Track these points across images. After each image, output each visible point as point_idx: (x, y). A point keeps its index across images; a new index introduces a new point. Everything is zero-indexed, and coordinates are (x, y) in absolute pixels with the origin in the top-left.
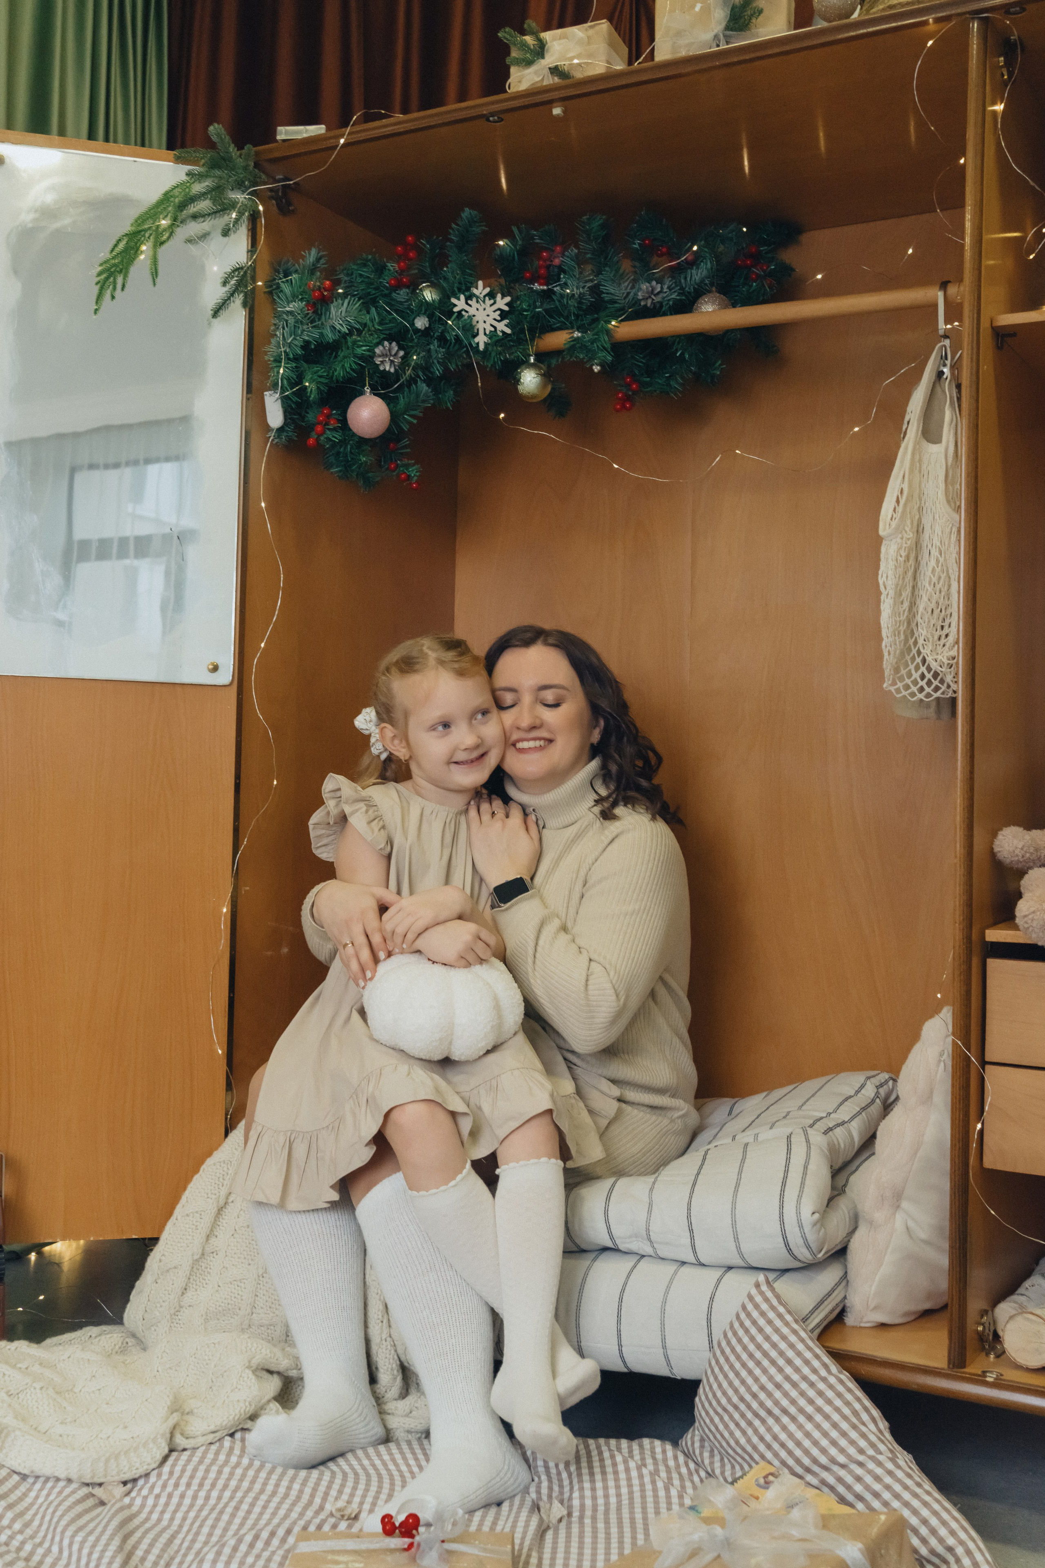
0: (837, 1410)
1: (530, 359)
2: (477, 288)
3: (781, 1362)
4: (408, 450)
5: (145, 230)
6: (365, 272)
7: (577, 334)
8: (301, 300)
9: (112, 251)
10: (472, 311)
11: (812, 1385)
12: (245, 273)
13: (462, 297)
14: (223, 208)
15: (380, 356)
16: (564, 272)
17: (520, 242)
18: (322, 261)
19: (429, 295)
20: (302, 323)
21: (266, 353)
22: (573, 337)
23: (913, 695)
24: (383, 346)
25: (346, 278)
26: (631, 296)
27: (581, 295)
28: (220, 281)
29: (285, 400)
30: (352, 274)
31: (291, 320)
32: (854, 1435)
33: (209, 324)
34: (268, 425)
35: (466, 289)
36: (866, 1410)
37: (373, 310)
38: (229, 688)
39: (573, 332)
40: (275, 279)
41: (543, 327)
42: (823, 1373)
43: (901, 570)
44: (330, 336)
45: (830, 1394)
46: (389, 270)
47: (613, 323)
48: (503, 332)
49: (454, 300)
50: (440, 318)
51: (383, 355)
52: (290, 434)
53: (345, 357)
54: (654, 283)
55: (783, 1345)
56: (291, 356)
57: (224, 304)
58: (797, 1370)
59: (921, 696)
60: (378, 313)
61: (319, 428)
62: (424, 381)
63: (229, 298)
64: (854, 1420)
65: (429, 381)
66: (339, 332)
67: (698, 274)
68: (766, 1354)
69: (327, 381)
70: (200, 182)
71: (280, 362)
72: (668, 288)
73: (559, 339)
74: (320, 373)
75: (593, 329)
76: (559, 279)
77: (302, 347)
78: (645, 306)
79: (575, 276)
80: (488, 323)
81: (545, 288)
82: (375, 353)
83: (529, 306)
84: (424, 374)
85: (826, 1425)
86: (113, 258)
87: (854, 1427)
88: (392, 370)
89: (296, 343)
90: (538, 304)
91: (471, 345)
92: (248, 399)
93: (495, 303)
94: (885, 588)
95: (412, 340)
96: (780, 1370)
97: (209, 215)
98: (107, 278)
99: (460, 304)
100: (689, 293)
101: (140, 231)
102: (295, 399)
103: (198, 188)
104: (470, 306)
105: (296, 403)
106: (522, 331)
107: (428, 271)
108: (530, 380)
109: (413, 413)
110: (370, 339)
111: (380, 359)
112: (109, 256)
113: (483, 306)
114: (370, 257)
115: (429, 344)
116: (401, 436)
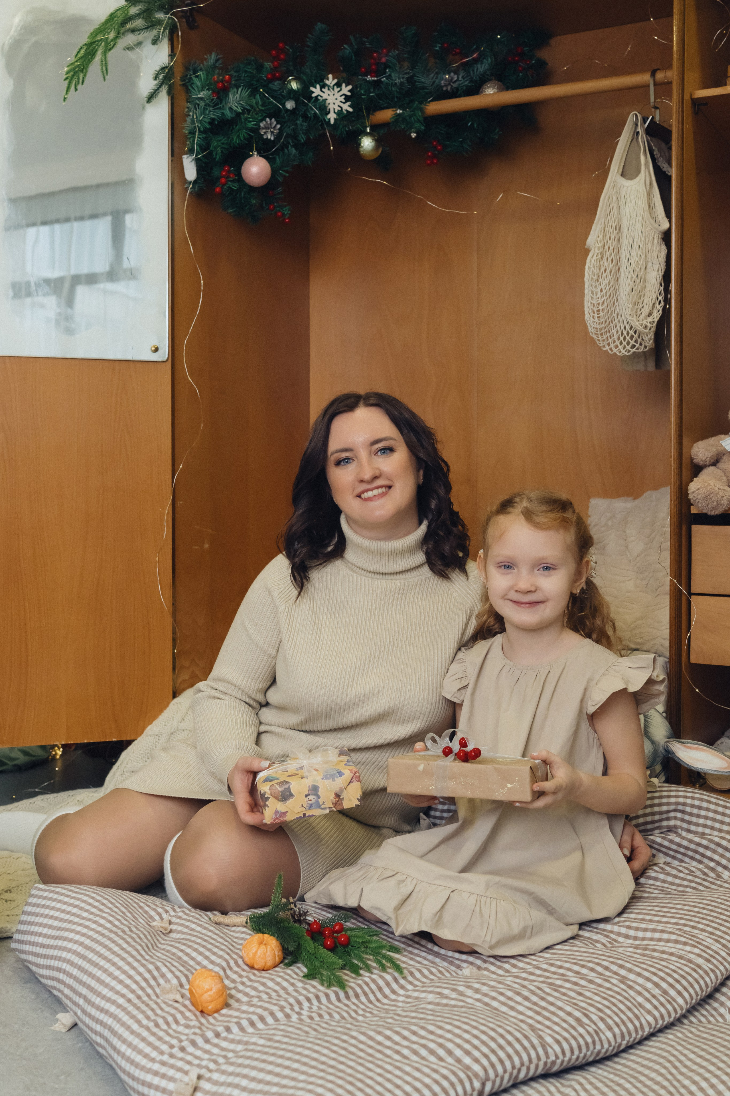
1: (366, 130)
2: (328, 79)
4: (282, 196)
5: (99, 41)
6: (249, 69)
7: (399, 111)
8: (208, 89)
9: (76, 56)
10: (325, 96)
12: (169, 70)
13: (318, 86)
14: (152, 24)
15: (263, 128)
16: (389, 67)
17: (356, 47)
18: (220, 62)
19: (294, 85)
20: (209, 106)
21: (183, 128)
22: (396, 113)
24: (265, 121)
25: (235, 74)
26: (435, 84)
27: (402, 84)
28: (151, 76)
29: (197, 161)
30: (239, 71)
31: (202, 104)
33: (144, 108)
34: (186, 179)
35: (320, 81)
37: (257, 96)
38: (166, 363)
39: (396, 110)
40: (187, 76)
41: (375, 107)
44: (229, 115)
46: (267, 68)
47: (424, 103)
48: (347, 111)
49: (312, 89)
50: (303, 102)
51: (266, 128)
52: (203, 185)
53: (239, 130)
54: (452, 74)
56: (202, 129)
57: (154, 93)
60: (261, 99)
61: (223, 180)
62: (293, 146)
63: (158, 89)
65: (296, 146)
66: (236, 111)
67: (482, 68)
69: (227, 147)
70: (135, 6)
71: (194, 133)
72: (462, 77)
73: (386, 115)
74: (222, 141)
75: (411, 108)
76: (385, 73)
77: (209, 123)
78: (447, 90)
79: (396, 70)
80: (336, 104)
81: (376, 79)
82: (260, 126)
83: (365, 92)
84: (293, 142)
86: (77, 61)
88: (272, 138)
89: (206, 120)
90: (372, 90)
91: (325, 120)
92: (172, 161)
93: (341, 90)
95: (284, 118)
97: (143, 29)
98: (73, 76)
99: (316, 91)
100: (476, 81)
101: (94, 42)
102: (205, 160)
103: (134, 10)
104: (324, 92)
105: (206, 163)
106: (361, 110)
107: (292, 68)
108: (367, 143)
109: (286, 169)
110: (256, 116)
111: (264, 131)
112: (74, 60)
113: (333, 92)
114: (253, 58)
115: (297, 120)
116: (278, 185)
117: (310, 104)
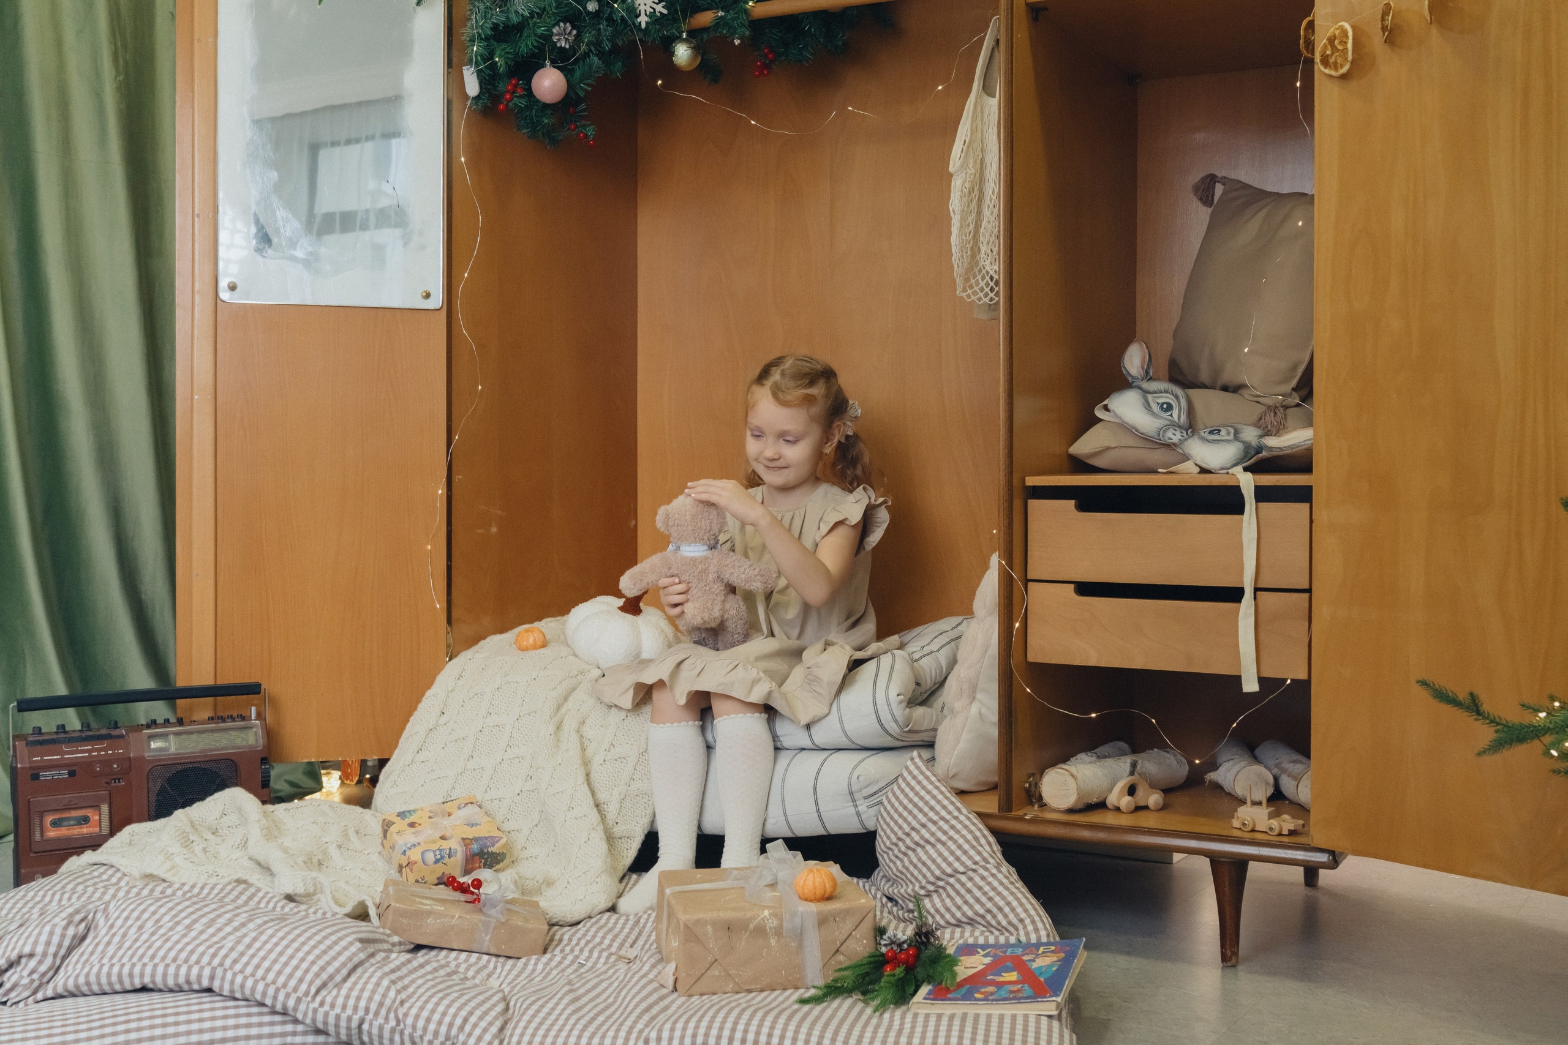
1: (682, 36)
4: (585, 113)
7: (721, 13)
15: (556, 35)
20: (490, 10)
21: (462, 34)
22: (717, 16)
23: (980, 299)
24: (559, 26)
29: (479, 73)
31: (482, 7)
33: (415, 11)
34: (467, 95)
38: (440, 311)
39: (717, 12)
41: (692, 9)
43: (966, 199)
44: (515, 19)
48: (660, 12)
50: (608, 3)
51: (559, 34)
52: (485, 101)
53: (528, 37)
56: (483, 36)
59: (986, 300)
61: (508, 96)
62: (597, 55)
65: (601, 55)
66: (522, 15)
69: (512, 57)
71: (474, 41)
73: (706, 18)
74: (507, 50)
75: (734, 9)
77: (491, 29)
80: (648, 6)
82: (552, 32)
84: (596, 49)
88: (567, 46)
89: (488, 25)
91: (634, 24)
92: (449, 73)
94: (954, 214)
95: (584, 21)
102: (488, 72)
105: (489, 75)
106: (676, 11)
108: (682, 53)
109: (587, 82)
110: (548, 20)
111: (557, 38)
115: (599, 24)
116: (578, 101)
117: (616, 5)
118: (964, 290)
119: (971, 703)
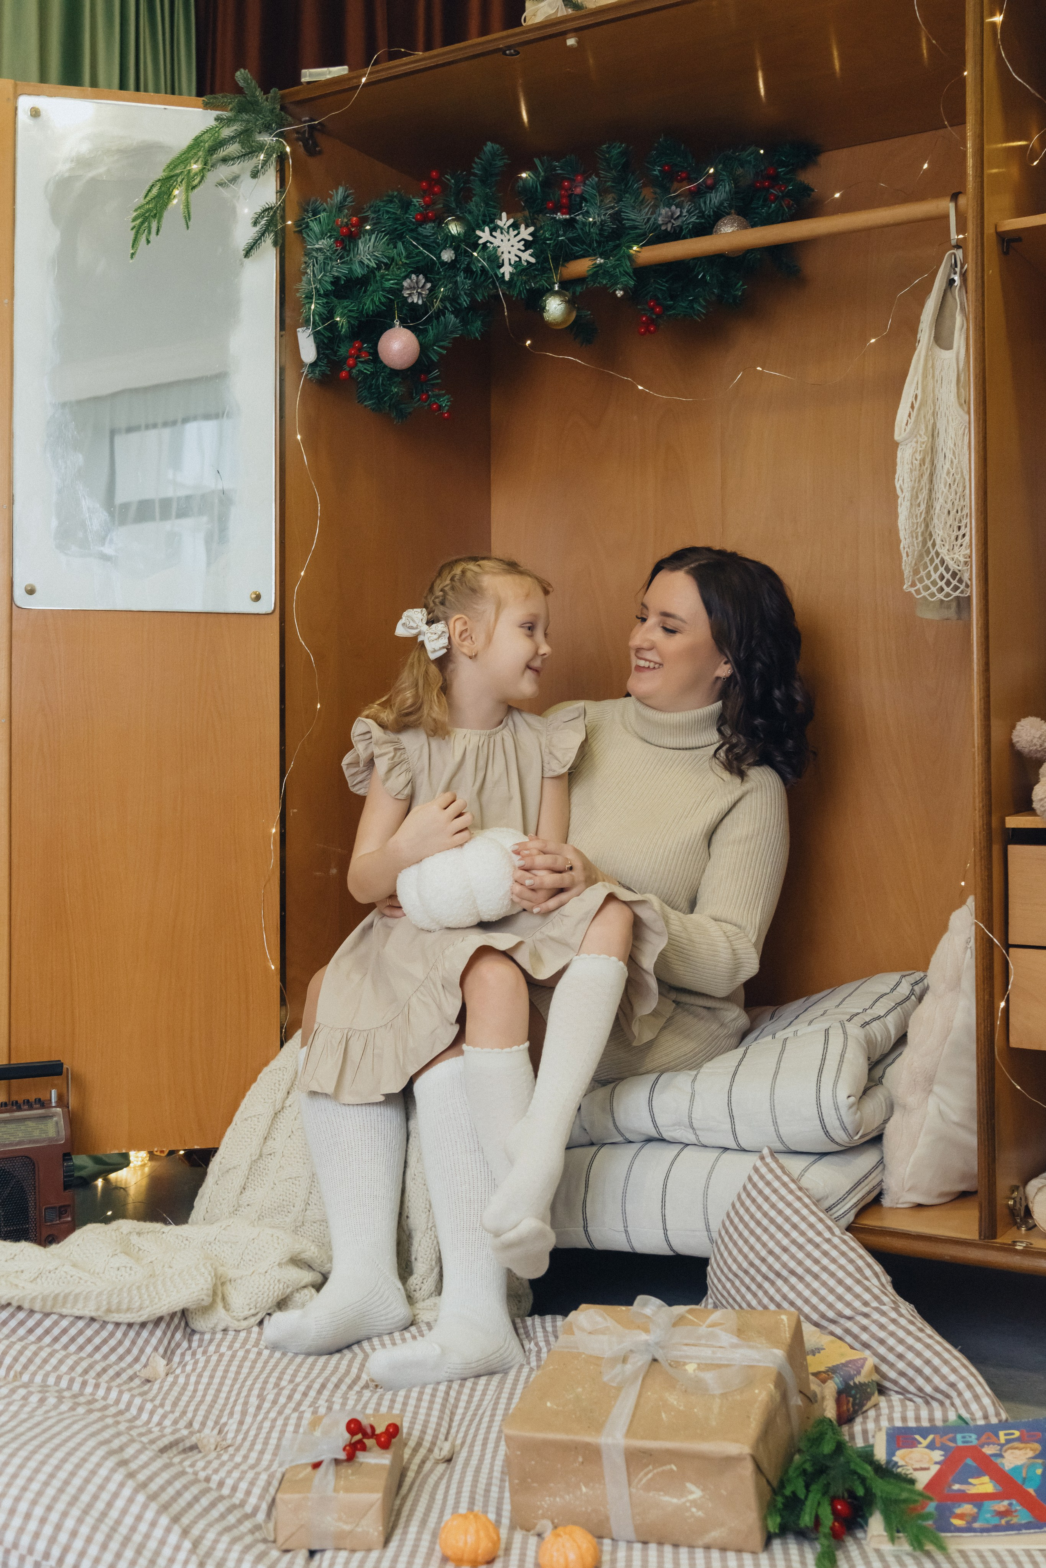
0: (842, 1267)
1: (554, 287)
2: (501, 220)
3: (787, 1227)
4: (439, 381)
5: (177, 175)
6: (391, 208)
7: (600, 261)
8: (330, 237)
9: (146, 196)
10: (496, 242)
11: (817, 1246)
12: (275, 212)
13: (487, 229)
14: (251, 151)
15: (408, 289)
16: (586, 200)
17: (542, 174)
18: (349, 199)
19: (454, 229)
20: (331, 259)
21: (297, 290)
22: (596, 263)
23: (933, 595)
24: (411, 279)
25: (373, 215)
26: (651, 222)
27: (603, 223)
28: (250, 221)
29: (317, 335)
30: (379, 211)
31: (321, 257)
32: (858, 1289)
33: (242, 264)
34: (302, 361)
35: (490, 221)
36: (869, 1266)
37: (400, 245)
38: (272, 616)
39: (596, 259)
40: (304, 219)
41: (565, 255)
42: (827, 1235)
43: (916, 473)
44: (359, 271)
45: (834, 1253)
46: (415, 206)
47: (635, 248)
48: (528, 262)
49: (479, 233)
50: (466, 251)
51: (410, 288)
52: (324, 368)
53: (374, 292)
54: (673, 208)
55: (788, 1212)
56: (322, 292)
57: (255, 244)
58: (802, 1234)
59: (940, 596)
60: (405, 248)
61: (351, 362)
62: (452, 312)
63: (260, 238)
64: (858, 1276)
65: (457, 312)
66: (368, 266)
67: (716, 198)
68: (772, 1221)
69: (357, 315)
70: (228, 126)
71: (312, 298)
72: (687, 212)
73: (581, 267)
74: (349, 308)
75: (616, 255)
76: (581, 208)
77: (332, 283)
78: (666, 229)
79: (596, 204)
80: (513, 253)
81: (568, 217)
82: (402, 286)
83: (552, 234)
84: (452, 305)
85: (832, 1282)
86: (148, 203)
87: (858, 1282)
88: (420, 302)
89: (327, 279)
90: (561, 232)
91: (497, 275)
92: (281, 336)
93: (518, 233)
94: (902, 491)
95: (439, 273)
96: (787, 1235)
97: (238, 158)
98: (142, 223)
99: (484, 235)
100: (709, 216)
101: (173, 176)
102: (328, 334)
103: (227, 132)
104: (495, 237)
105: (328, 338)
106: (546, 260)
107: (453, 205)
108: (555, 307)
109: (442, 343)
110: (398, 272)
111: (408, 292)
112: (143, 202)
113: (508, 237)
114: (396, 193)
115: (455, 276)
116: (431, 366)
117: (475, 254)
118: (913, 585)
119: (927, 1097)
